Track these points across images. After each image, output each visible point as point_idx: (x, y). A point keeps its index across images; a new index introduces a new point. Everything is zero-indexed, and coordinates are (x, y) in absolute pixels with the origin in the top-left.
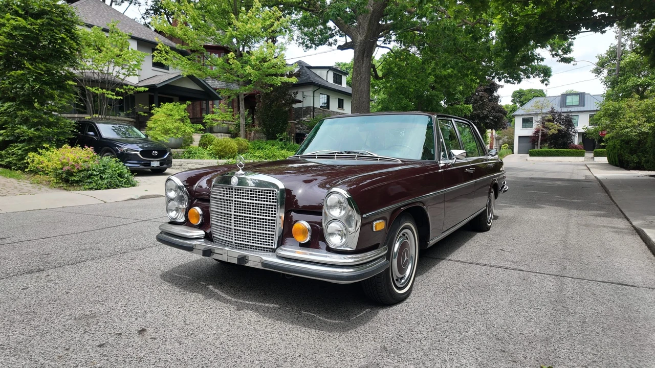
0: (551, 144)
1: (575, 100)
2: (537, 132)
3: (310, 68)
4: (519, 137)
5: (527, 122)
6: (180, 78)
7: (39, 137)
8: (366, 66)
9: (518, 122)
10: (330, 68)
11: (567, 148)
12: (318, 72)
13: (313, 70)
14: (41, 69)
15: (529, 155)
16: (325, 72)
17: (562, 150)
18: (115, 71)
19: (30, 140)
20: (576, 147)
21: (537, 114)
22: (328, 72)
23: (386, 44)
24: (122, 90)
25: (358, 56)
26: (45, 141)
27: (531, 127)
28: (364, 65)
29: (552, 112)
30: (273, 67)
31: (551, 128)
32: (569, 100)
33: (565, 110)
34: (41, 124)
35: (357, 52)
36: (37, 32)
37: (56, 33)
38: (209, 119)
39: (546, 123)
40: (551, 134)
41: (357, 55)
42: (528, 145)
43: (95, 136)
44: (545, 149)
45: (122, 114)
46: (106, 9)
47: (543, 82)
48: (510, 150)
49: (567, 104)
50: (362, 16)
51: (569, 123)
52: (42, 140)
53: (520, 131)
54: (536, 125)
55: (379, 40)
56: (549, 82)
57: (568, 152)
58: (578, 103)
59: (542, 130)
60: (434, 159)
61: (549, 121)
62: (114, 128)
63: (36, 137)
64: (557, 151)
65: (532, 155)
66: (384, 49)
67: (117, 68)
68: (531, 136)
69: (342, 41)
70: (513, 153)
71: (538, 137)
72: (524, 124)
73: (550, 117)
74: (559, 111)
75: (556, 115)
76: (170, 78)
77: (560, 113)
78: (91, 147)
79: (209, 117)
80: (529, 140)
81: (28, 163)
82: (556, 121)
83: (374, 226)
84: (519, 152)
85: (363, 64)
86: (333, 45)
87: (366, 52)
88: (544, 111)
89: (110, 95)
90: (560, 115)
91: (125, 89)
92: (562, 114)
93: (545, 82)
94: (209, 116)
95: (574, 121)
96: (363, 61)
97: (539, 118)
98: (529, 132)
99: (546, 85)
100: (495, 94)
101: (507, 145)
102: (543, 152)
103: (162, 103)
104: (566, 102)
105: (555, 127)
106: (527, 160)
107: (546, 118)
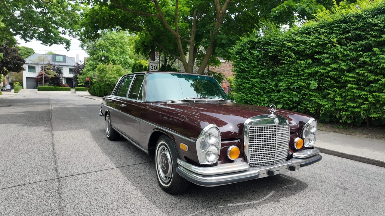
0: (50, 83)
1: (61, 59)
2: (40, 75)
4: (27, 78)
5: (32, 68)
9: (25, 66)
11: (60, 86)
15: (37, 90)
17: (58, 87)
20: (64, 86)
21: (38, 64)
27: (35, 72)
29: (49, 64)
31: (50, 74)
32: (57, 58)
33: (56, 64)
39: (47, 70)
40: (51, 77)
42: (34, 83)
44: (47, 86)
48: (21, 86)
49: (56, 61)
51: (60, 72)
53: (26, 74)
54: (38, 70)
57: (61, 88)
58: (62, 61)
59: (44, 75)
64: (55, 88)
65: (39, 89)
68: (35, 78)
70: (23, 88)
71: (42, 78)
72: (30, 70)
73: (49, 67)
75: (52, 66)
77: (54, 65)
80: (34, 80)
82: (52, 70)
84: (28, 88)
88: (45, 63)
90: (54, 66)
92: (56, 66)
95: (62, 71)
97: (40, 67)
98: (34, 75)
101: (18, 82)
102: (47, 88)
104: (55, 59)
105: (52, 74)
106: (36, 93)
107: (47, 68)
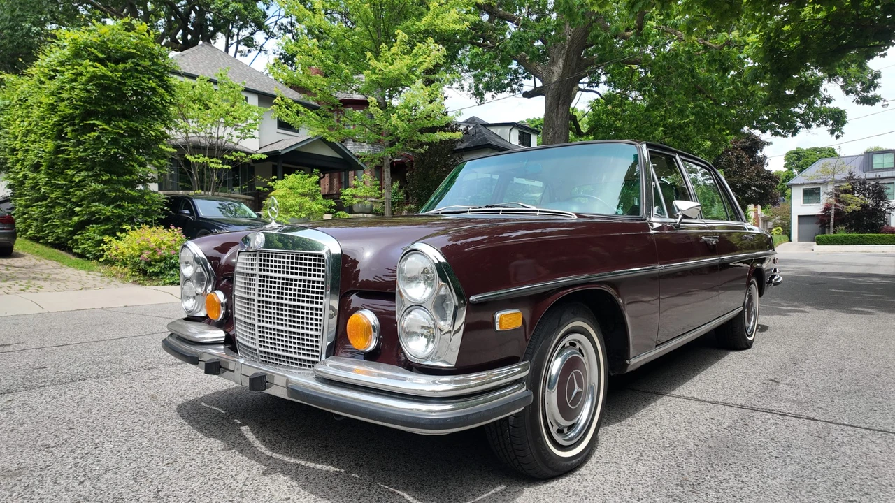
0: (851, 227)
1: (888, 161)
2: (827, 208)
3: (486, 125)
4: (799, 216)
5: (811, 194)
6: (310, 142)
7: (120, 216)
8: (562, 116)
9: (797, 195)
10: (513, 125)
11: (877, 233)
12: (497, 131)
13: (493, 130)
14: (121, 128)
15: (815, 243)
16: (508, 129)
17: (871, 234)
18: (226, 134)
19: (107, 220)
20: (892, 231)
21: (825, 183)
22: (511, 130)
23: (593, 86)
24: (232, 158)
25: (551, 104)
26: (126, 222)
27: (818, 201)
28: (559, 115)
29: (851, 179)
30: (428, 116)
31: (849, 202)
32: (878, 161)
33: (871, 175)
34: (122, 199)
35: (550, 99)
36: (120, 80)
37: (144, 82)
38: (347, 195)
39: (841, 195)
40: (850, 211)
41: (549, 102)
42: (814, 227)
43: (190, 215)
44: (842, 234)
45: (236, 189)
46: (223, 58)
47: (832, 132)
48: (786, 236)
49: (875, 167)
50: (556, 50)
51: (879, 194)
52: (123, 221)
53: (799, 207)
54: (825, 199)
55: (581, 81)
56: (843, 133)
57: (879, 237)
58: (892, 166)
59: (835, 206)
60: (639, 214)
61: (846, 191)
62: (220, 207)
63: (116, 216)
64: (861, 237)
65: (820, 242)
66: (589, 93)
67: (229, 130)
68: (818, 216)
69: (528, 85)
70: (790, 241)
71: (830, 216)
72: (806, 198)
73: (847, 186)
74: (862, 177)
75: (858, 184)
76: (298, 142)
77: (864, 180)
78: (179, 228)
79: (347, 193)
80: (815, 220)
81: (103, 250)
82: (858, 193)
83: (497, 320)
84: (800, 239)
85: (557, 114)
86: (517, 91)
87: (562, 98)
88: (837, 177)
89: (216, 164)
90: (864, 182)
91: (235, 157)
92: (868, 182)
93: (836, 133)
94: (349, 191)
95: (887, 192)
96: (558, 110)
97: (830, 188)
98: (815, 209)
99: (837, 137)
100: (759, 154)
101: (780, 228)
102: (838, 238)
103: (286, 175)
104: (872, 164)
105: (856, 202)
106: (813, 250)
107: (842, 188)
